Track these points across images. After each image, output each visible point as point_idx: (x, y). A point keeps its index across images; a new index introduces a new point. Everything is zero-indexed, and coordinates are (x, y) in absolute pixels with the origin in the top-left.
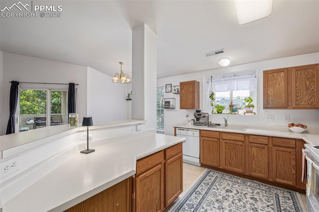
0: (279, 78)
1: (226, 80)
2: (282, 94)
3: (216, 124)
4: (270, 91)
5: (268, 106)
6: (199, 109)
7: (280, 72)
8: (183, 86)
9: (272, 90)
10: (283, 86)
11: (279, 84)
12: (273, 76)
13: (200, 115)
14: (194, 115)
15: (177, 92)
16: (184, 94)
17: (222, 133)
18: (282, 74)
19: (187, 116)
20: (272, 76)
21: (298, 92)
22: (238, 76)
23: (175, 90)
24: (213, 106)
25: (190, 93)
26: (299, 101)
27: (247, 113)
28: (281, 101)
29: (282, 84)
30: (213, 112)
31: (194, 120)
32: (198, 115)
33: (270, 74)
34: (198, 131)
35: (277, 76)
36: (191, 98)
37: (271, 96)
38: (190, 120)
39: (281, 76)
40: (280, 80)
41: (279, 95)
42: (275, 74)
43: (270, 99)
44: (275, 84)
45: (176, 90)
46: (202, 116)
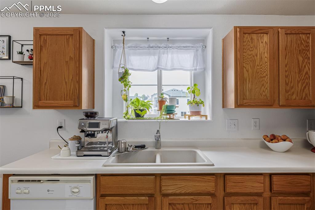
0: (261, 44)
1: (152, 47)
2: (265, 77)
3: (136, 147)
4: (248, 71)
5: (245, 101)
6: (94, 108)
7: (261, 33)
8: (45, 41)
9: (250, 69)
10: (266, 62)
11: (261, 58)
12: (252, 39)
13: (97, 125)
14: (80, 126)
15: (26, 59)
16: (45, 64)
17: (162, 177)
18: (266, 38)
19: (60, 127)
20: (249, 39)
21: (288, 75)
22: (174, 41)
23: (21, 53)
24: (126, 100)
25: (67, 62)
26: (290, 93)
27: (192, 116)
28: (263, 91)
29: (266, 59)
30: (128, 116)
31: (78, 139)
32: (91, 125)
33: (247, 35)
34: (92, 178)
35: (258, 39)
36: (71, 78)
37: (248, 80)
38: (67, 139)
39: (264, 42)
40: (261, 50)
41: (261, 79)
42: (254, 36)
43: (247, 88)
44: (254, 57)
45: (27, 54)
46: (102, 127)
